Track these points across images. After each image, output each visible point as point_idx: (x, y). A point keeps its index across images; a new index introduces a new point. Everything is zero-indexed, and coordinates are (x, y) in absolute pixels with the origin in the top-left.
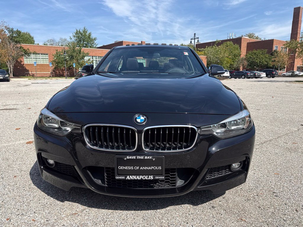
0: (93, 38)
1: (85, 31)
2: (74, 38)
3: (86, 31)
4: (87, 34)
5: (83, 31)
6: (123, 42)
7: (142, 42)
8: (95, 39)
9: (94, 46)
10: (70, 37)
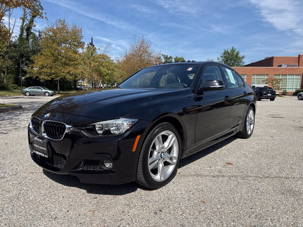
0: (241, 57)
1: (233, 51)
2: (222, 58)
3: (235, 50)
4: (235, 53)
5: (231, 50)
6: (274, 58)
7: (299, 56)
8: (243, 57)
9: (241, 64)
10: (218, 57)
